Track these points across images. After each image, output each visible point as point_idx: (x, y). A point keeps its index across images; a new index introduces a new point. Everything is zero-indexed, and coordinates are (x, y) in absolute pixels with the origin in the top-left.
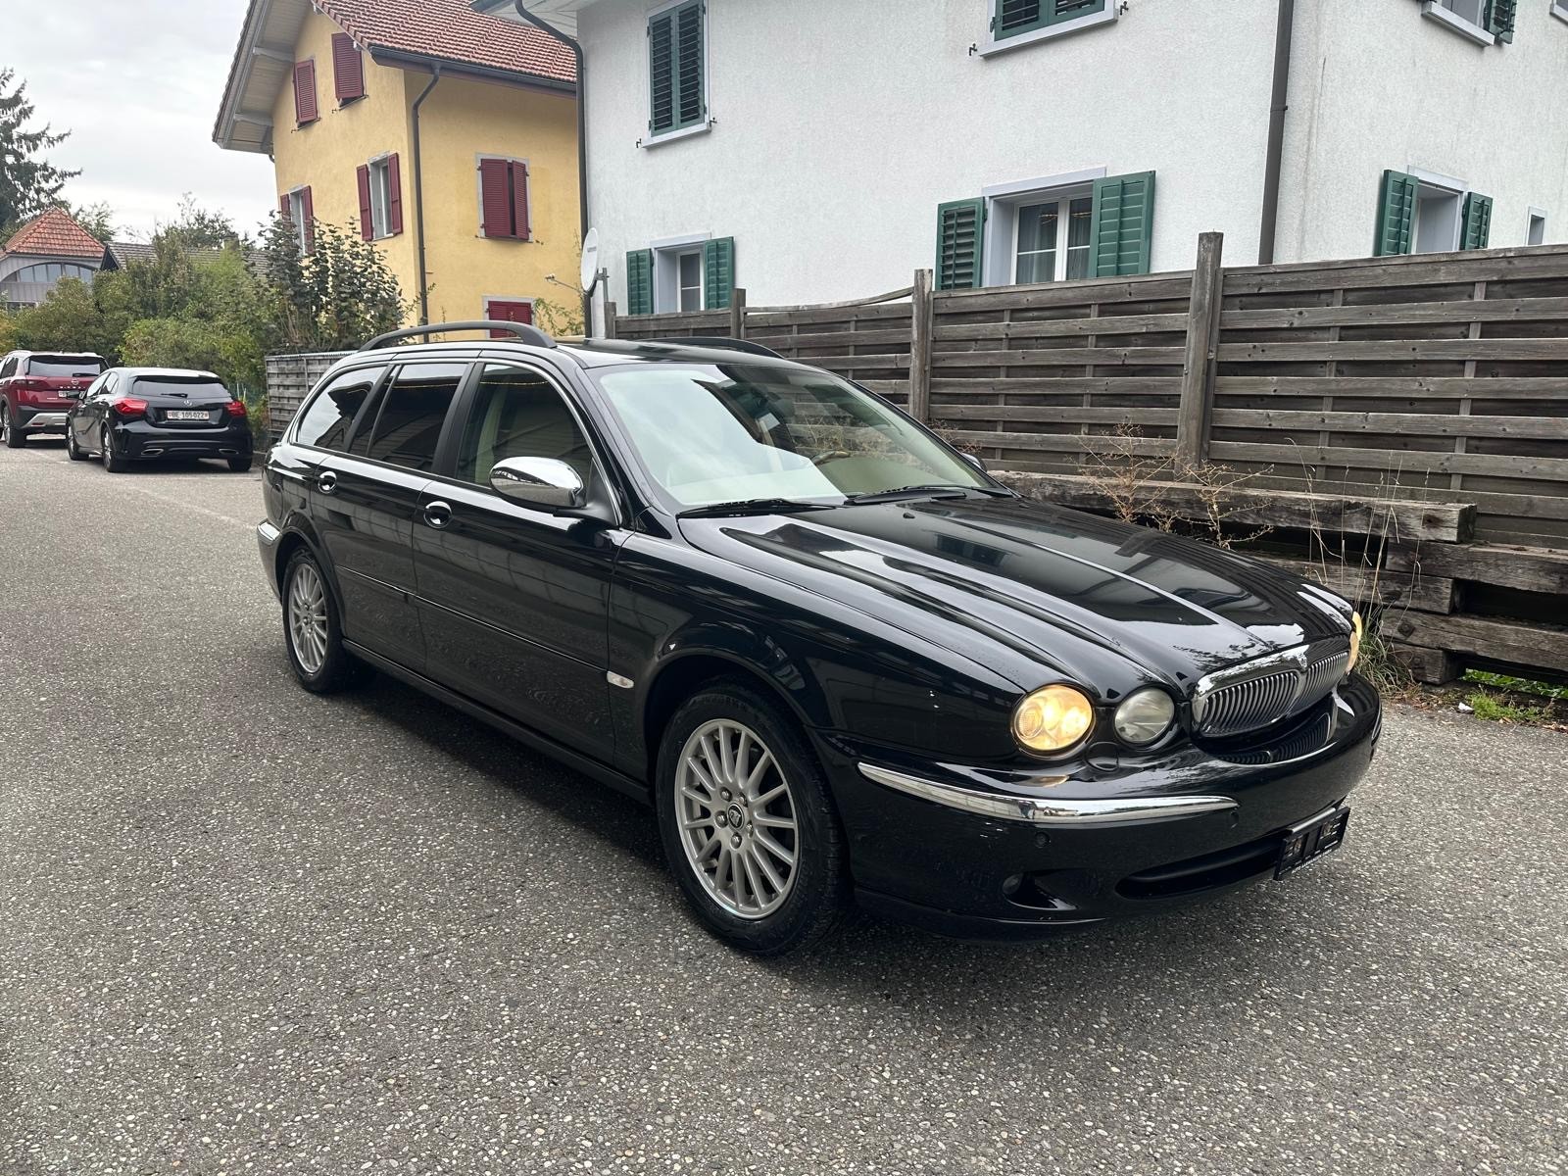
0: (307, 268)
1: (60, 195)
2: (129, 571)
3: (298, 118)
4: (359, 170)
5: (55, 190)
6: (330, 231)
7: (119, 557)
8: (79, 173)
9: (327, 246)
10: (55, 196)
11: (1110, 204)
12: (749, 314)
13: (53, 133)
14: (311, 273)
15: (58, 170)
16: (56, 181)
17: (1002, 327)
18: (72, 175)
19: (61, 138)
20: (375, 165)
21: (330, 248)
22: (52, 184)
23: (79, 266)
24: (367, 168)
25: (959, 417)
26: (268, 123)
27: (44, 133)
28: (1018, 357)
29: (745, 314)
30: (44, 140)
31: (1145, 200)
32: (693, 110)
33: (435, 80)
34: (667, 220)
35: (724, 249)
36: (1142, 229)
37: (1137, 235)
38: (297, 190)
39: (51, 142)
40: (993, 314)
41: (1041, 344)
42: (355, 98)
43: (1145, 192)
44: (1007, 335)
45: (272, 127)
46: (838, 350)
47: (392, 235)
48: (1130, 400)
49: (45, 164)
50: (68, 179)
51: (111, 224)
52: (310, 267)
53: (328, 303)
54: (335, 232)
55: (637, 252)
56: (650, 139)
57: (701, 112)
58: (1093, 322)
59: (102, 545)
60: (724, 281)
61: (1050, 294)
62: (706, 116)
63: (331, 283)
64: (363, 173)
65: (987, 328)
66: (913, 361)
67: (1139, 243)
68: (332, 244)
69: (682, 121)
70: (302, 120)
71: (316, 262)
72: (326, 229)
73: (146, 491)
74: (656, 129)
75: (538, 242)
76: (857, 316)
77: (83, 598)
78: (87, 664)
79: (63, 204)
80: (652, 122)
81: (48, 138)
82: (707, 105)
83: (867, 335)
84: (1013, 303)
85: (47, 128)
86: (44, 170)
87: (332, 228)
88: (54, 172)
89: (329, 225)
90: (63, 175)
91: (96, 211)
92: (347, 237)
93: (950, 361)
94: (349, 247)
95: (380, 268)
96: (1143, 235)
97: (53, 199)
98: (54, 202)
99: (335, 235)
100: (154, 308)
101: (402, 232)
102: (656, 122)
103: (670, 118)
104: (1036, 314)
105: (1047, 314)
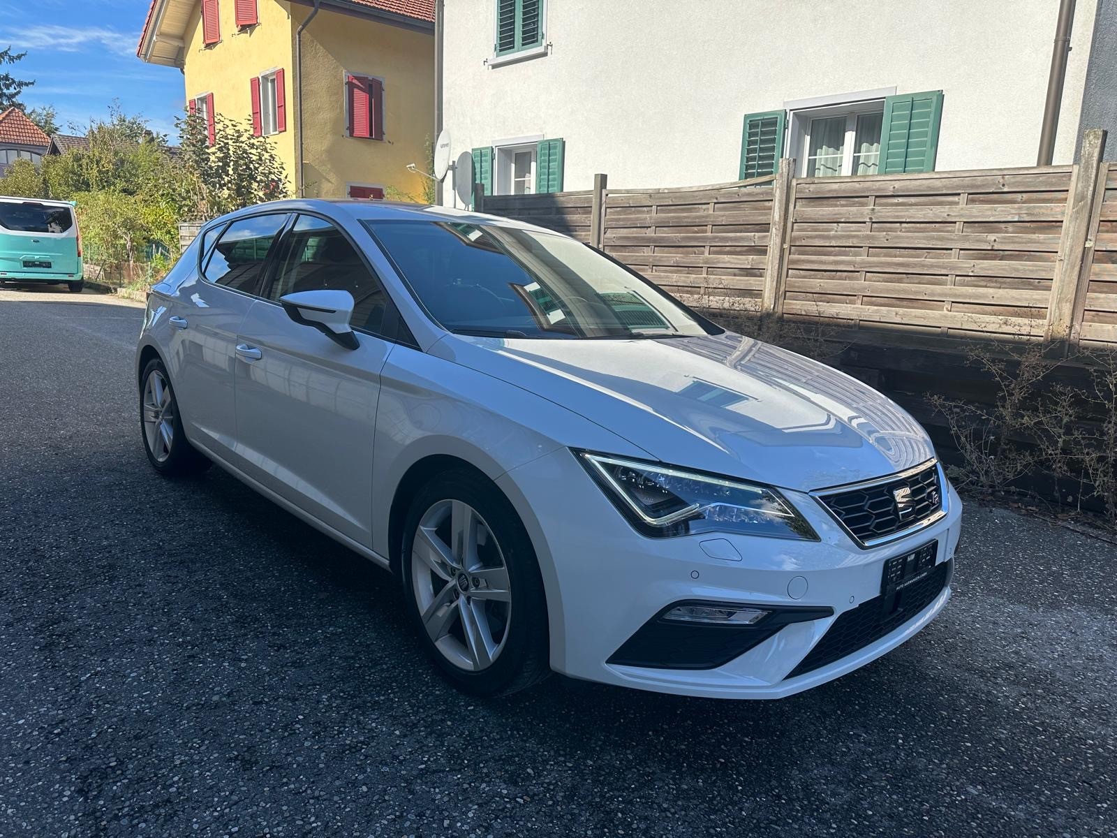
0: (214, 154)
1: (17, 100)
2: (68, 405)
3: (204, 40)
4: (253, 81)
5: (14, 95)
6: (232, 125)
7: (59, 391)
8: (33, 83)
9: (229, 137)
10: (14, 100)
11: (900, 117)
12: (609, 195)
13: (13, 53)
14: (216, 157)
15: (16, 80)
16: (15, 89)
17: (865, 211)
18: (27, 84)
19: (19, 57)
20: (265, 78)
21: (231, 139)
22: (12, 90)
23: (32, 152)
24: (259, 79)
25: (817, 290)
26: (181, 45)
27: (6, 52)
28: (882, 238)
29: (607, 195)
30: (6, 58)
31: (932, 116)
32: (532, 36)
33: (316, 12)
34: (506, 123)
35: (555, 148)
36: (928, 139)
37: (923, 144)
38: (202, 96)
39: (12, 59)
40: (856, 199)
41: (905, 228)
42: (250, 26)
43: (933, 109)
44: (871, 218)
45: (184, 48)
46: (696, 229)
47: (277, 132)
48: (996, 282)
49: (7, 75)
50: (24, 88)
51: (56, 123)
52: (216, 153)
53: (229, 182)
54: (235, 126)
55: (480, 149)
56: (494, 58)
57: (540, 37)
58: (962, 209)
59: (44, 379)
60: (554, 173)
61: (918, 183)
62: (544, 41)
63: (232, 167)
64: (255, 83)
65: (852, 211)
66: (773, 240)
67: (925, 151)
68: (233, 136)
69: (523, 45)
70: (208, 42)
71: (220, 149)
72: (229, 123)
73: (82, 328)
74: (500, 51)
75: (389, 142)
76: (717, 199)
77: (25, 434)
78: (25, 514)
79: (20, 106)
80: (498, 45)
81: (9, 56)
82: (544, 32)
83: (724, 216)
84: (879, 190)
85: (9, 49)
86: (6, 80)
87: (234, 123)
88: (14, 82)
89: (231, 120)
90: (20, 84)
91: (45, 113)
92: (246, 131)
93: (810, 240)
94: (247, 139)
95: (271, 156)
96: (929, 144)
97: (12, 102)
98: (14, 104)
99: (237, 128)
100: (88, 185)
101: (285, 131)
102: (501, 45)
103: (513, 42)
104: (901, 200)
105: (913, 200)
